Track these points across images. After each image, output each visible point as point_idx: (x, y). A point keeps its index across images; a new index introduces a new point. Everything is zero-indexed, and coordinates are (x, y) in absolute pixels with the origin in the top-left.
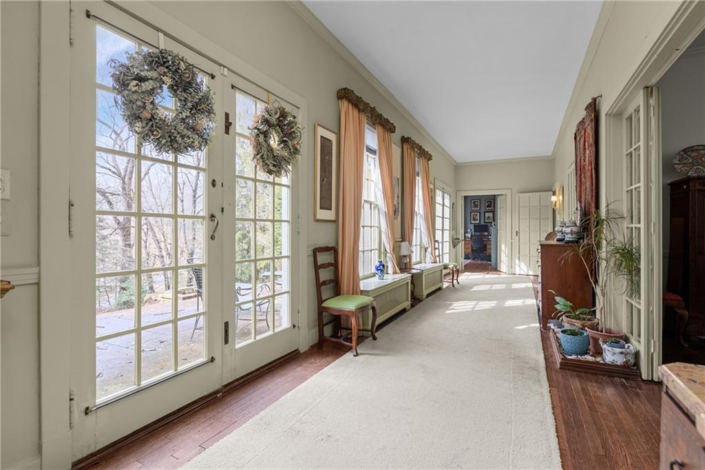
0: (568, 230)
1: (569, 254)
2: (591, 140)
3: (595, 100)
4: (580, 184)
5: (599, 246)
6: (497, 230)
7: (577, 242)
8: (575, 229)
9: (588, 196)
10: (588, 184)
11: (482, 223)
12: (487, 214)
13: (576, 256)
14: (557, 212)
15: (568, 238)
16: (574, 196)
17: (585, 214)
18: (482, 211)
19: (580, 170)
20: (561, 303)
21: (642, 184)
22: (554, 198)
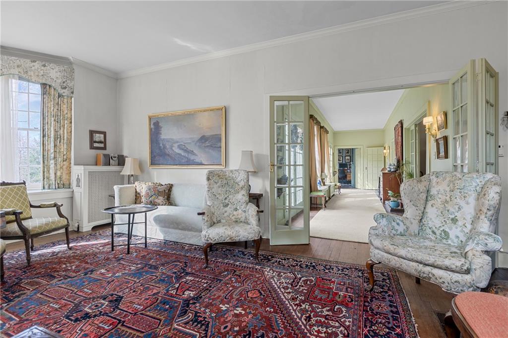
0: (392, 167)
1: (393, 176)
2: (400, 134)
3: (401, 120)
4: (397, 149)
5: (403, 172)
6: (355, 167)
7: (396, 171)
8: (395, 167)
9: (399, 154)
10: (400, 149)
11: (344, 162)
12: (347, 158)
13: (395, 177)
14: (386, 158)
15: (392, 170)
16: (394, 153)
17: (398, 161)
18: (344, 155)
19: (396, 143)
20: (390, 193)
21: (414, 153)
22: (385, 151)
